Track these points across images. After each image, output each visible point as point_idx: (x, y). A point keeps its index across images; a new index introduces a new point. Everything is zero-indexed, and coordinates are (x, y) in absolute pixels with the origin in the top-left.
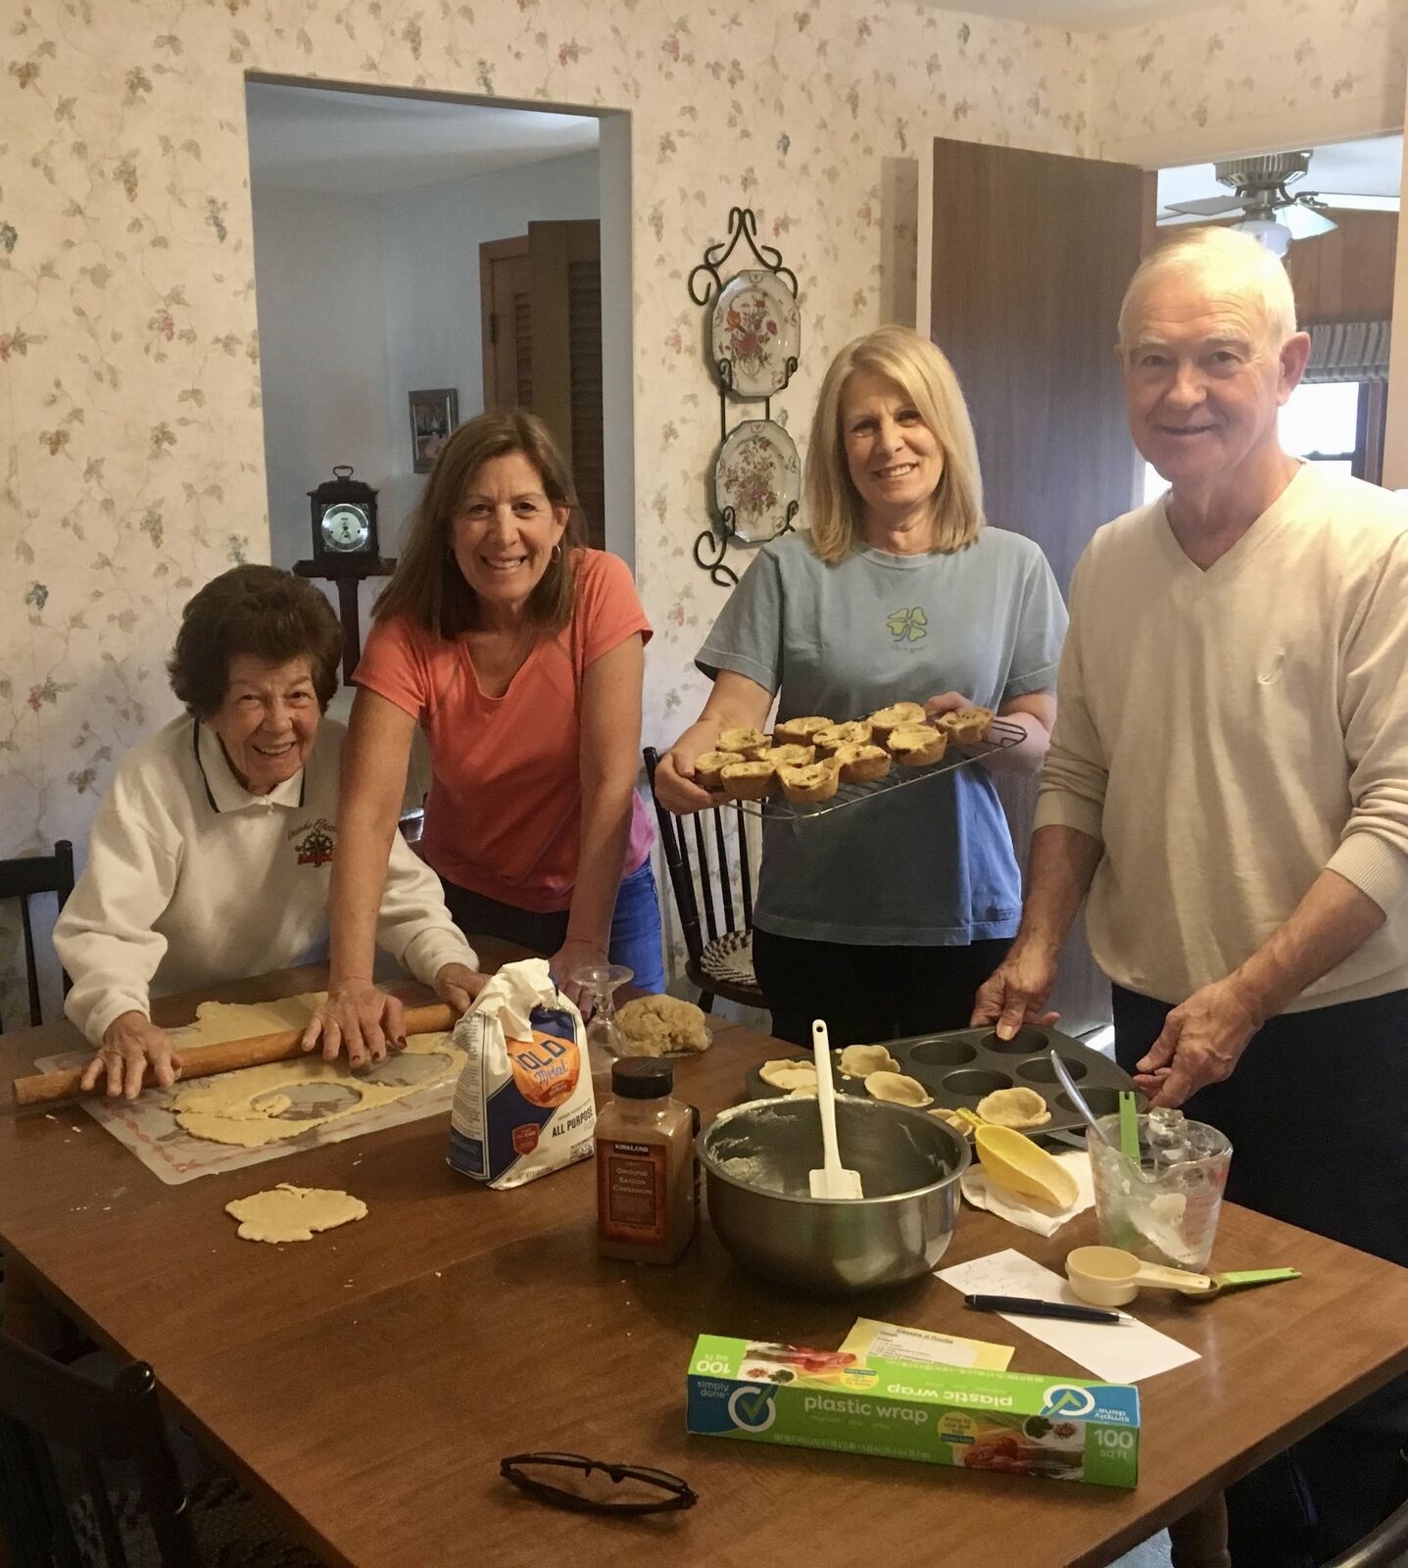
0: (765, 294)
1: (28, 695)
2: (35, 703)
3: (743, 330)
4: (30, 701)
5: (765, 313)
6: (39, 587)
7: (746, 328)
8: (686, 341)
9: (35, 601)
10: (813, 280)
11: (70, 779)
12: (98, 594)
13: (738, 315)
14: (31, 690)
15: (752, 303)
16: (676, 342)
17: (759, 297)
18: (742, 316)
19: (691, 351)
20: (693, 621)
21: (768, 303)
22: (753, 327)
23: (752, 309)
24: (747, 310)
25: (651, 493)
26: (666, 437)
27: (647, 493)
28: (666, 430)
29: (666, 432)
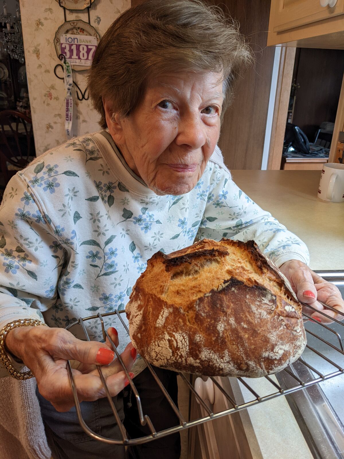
25: (32, 47)
26: (37, 25)
27: (30, 47)
28: (37, 22)
29: (37, 23)
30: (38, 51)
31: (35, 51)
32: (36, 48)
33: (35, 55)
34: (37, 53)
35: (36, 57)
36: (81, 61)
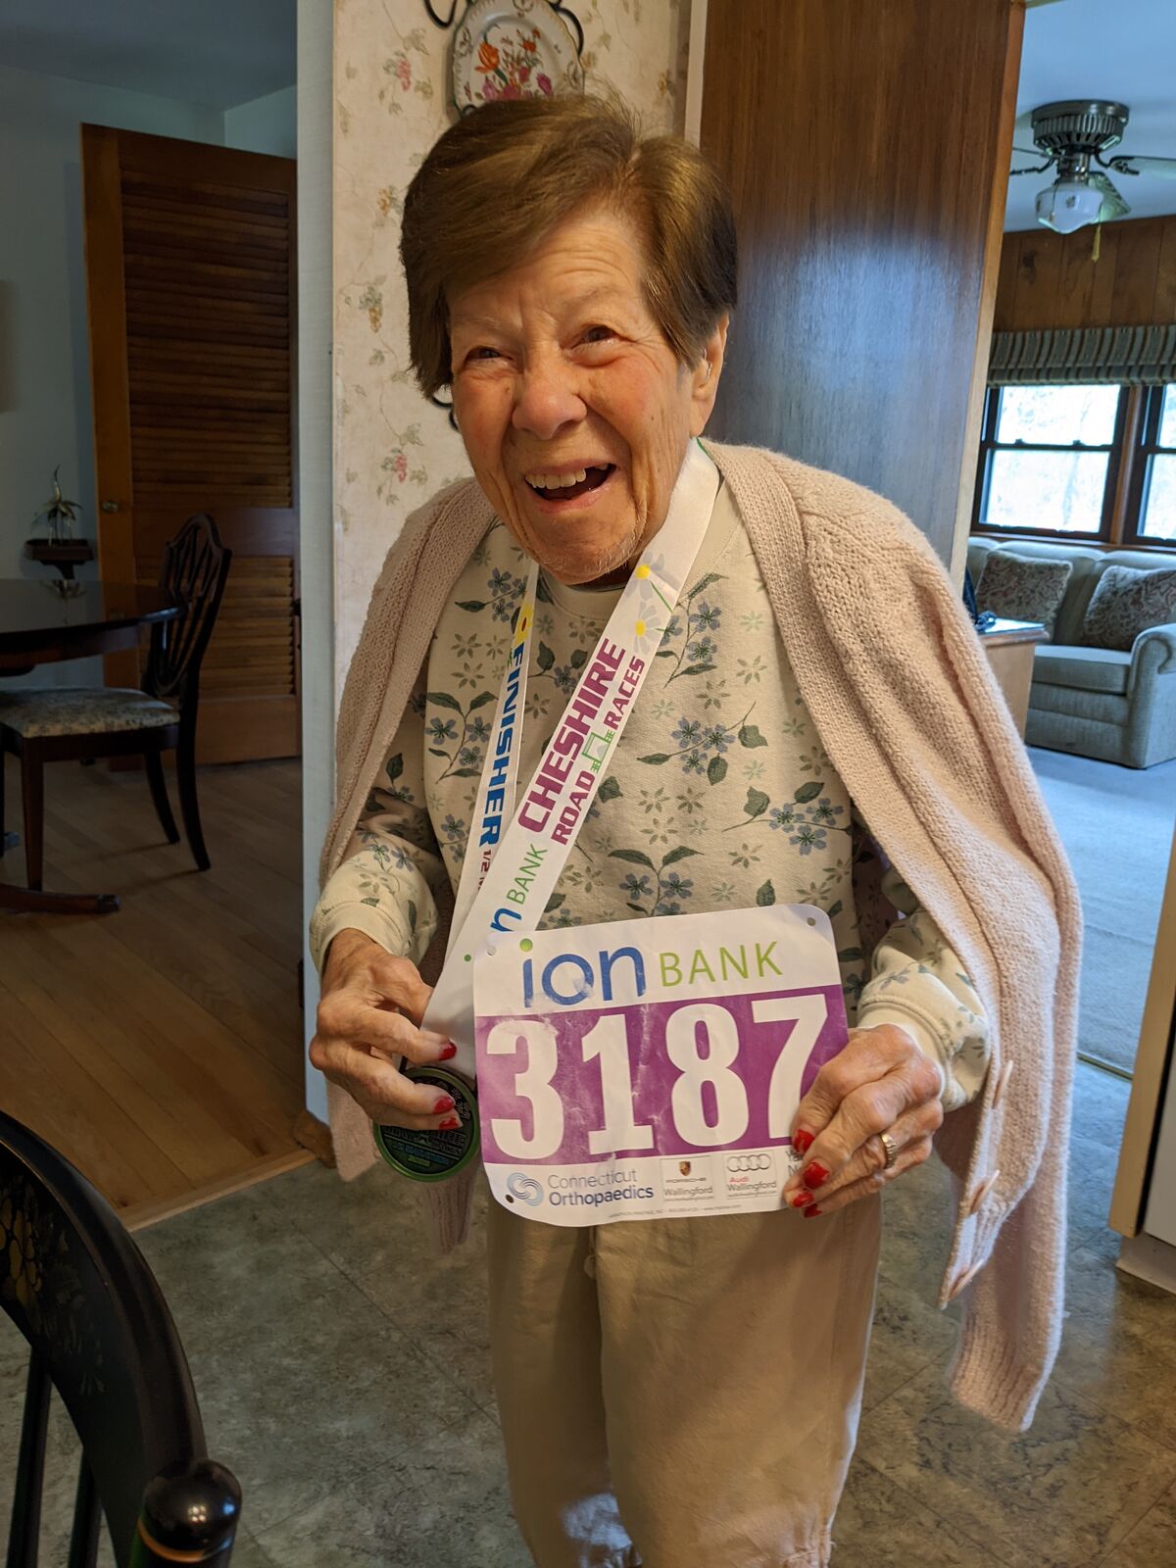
0: (536, 33)
3: (502, 76)
5: (535, 62)
7: (507, 76)
8: (418, 74)
10: (605, 39)
13: (495, 52)
15: (516, 40)
16: (403, 71)
17: (528, 35)
18: (501, 54)
19: (425, 90)
20: (420, 478)
21: (540, 47)
22: (517, 76)
23: (517, 49)
24: (509, 49)
25: (359, 285)
26: (383, 208)
27: (353, 283)
28: (384, 197)
29: (384, 201)
30: (378, 302)
31: (368, 300)
32: (371, 289)
33: (366, 315)
34: (372, 310)
35: (369, 324)
36: (686, 1168)
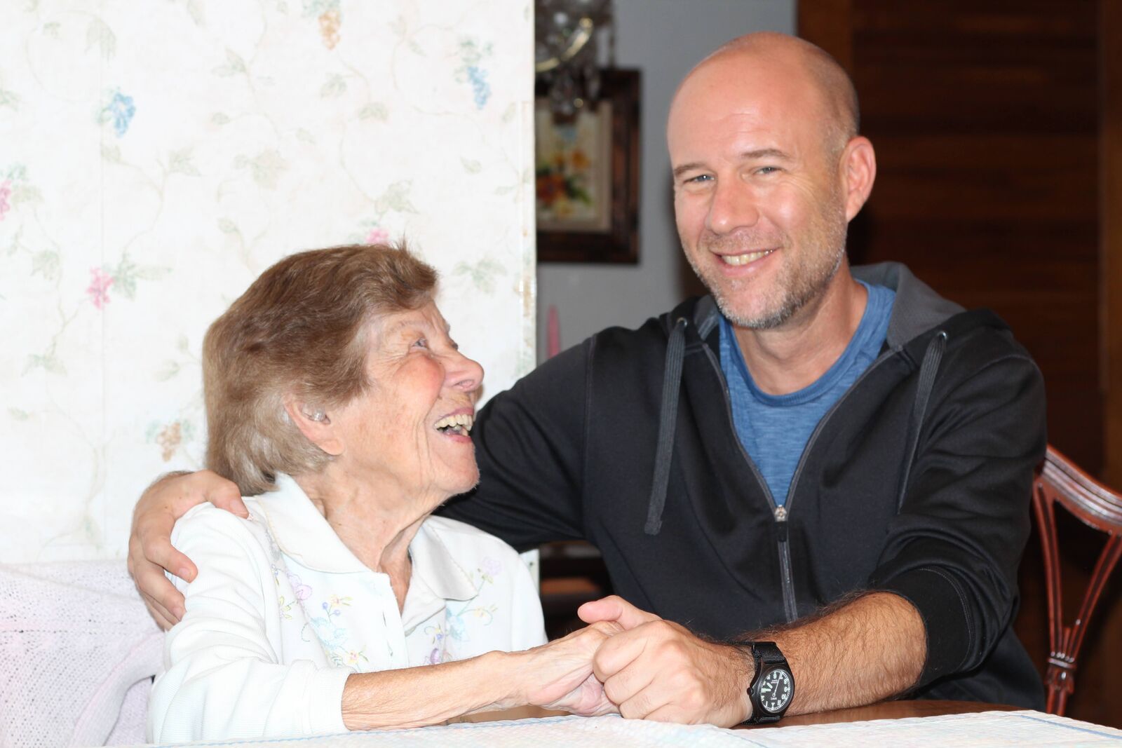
1: (88, 280)
2: (98, 292)
4: (92, 290)
6: (121, 98)
9: (113, 121)
11: (149, 434)
12: (220, 119)
14: (94, 272)
